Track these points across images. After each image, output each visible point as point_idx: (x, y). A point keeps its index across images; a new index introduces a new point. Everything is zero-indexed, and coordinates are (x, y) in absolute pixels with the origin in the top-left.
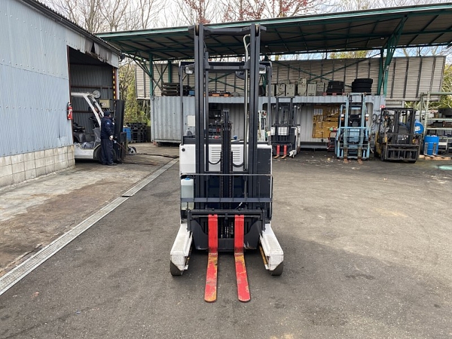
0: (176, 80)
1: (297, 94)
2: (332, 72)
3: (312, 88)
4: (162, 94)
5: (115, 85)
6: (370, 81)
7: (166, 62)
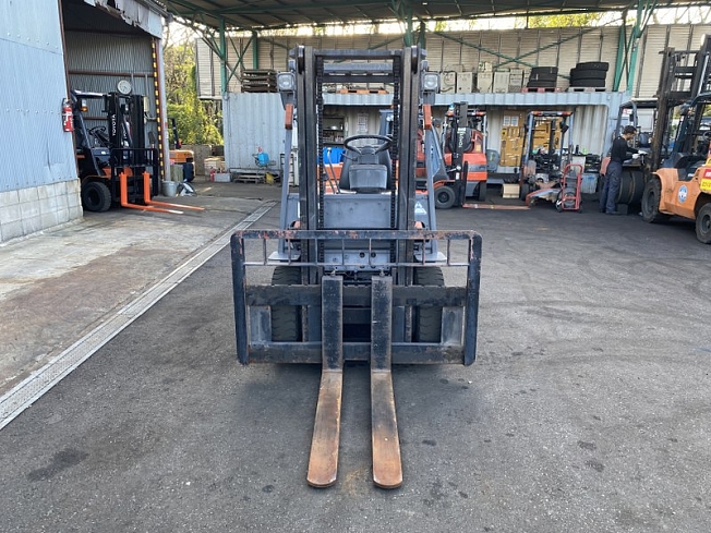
0: (266, 65)
1: (475, 89)
2: (537, 51)
3: (502, 79)
4: (243, 90)
5: (156, 70)
6: (604, 67)
7: (248, 34)
